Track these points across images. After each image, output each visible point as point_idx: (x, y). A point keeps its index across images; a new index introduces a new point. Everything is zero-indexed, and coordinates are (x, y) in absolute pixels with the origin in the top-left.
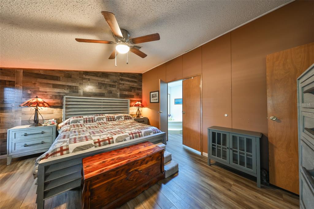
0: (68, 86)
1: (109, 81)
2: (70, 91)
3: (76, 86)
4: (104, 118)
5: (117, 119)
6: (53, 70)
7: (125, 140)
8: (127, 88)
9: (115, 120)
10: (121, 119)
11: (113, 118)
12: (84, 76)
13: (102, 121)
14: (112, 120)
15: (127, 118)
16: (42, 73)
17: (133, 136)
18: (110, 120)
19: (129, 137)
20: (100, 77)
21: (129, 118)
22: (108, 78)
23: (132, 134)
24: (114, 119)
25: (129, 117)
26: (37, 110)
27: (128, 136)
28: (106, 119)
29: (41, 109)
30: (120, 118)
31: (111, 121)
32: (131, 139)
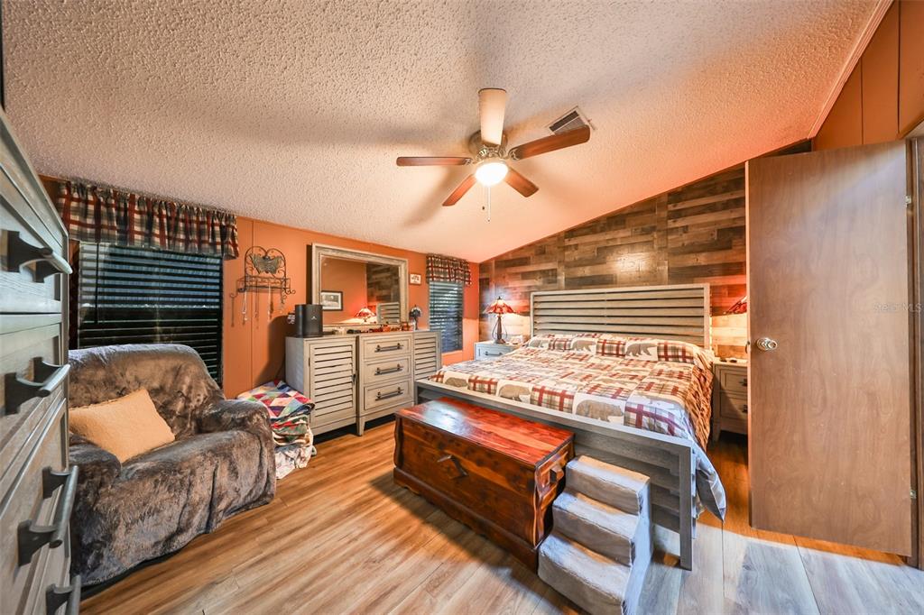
0: (540, 271)
1: (629, 234)
2: (544, 282)
3: (552, 270)
4: (592, 343)
5: (631, 354)
6: (522, 248)
7: (518, 399)
8: (703, 240)
9: (623, 356)
10: (644, 357)
11: (618, 349)
12: (567, 243)
13: (585, 352)
14: (615, 352)
15: (670, 353)
16: (510, 257)
17: (541, 398)
18: (606, 351)
19: (528, 397)
20: (603, 230)
21: (678, 357)
22: (624, 228)
23: (542, 391)
24: (620, 353)
25: (680, 354)
26: (500, 318)
27: (528, 393)
28: (598, 347)
29: (507, 317)
30: (642, 352)
31: (610, 354)
32: (532, 401)
